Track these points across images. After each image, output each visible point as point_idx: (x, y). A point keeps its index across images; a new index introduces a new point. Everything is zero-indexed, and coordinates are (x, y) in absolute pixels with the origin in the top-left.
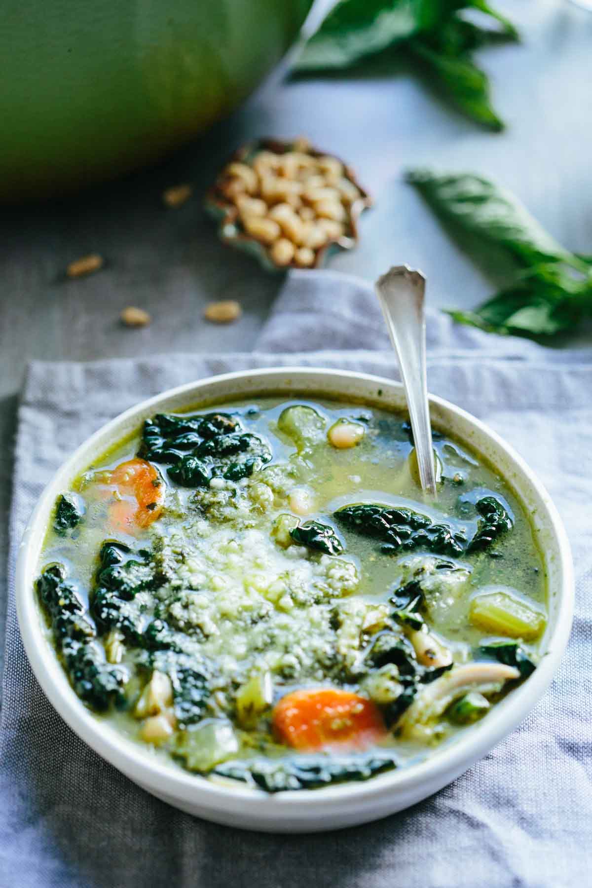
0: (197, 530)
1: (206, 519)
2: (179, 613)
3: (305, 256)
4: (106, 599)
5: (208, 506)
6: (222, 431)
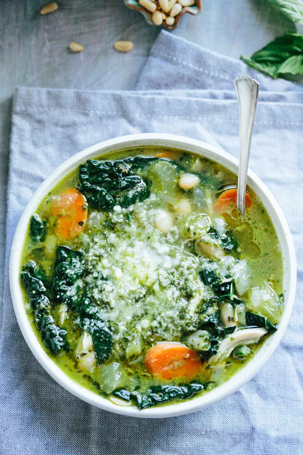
0: (110, 241)
1: (114, 233)
2: (97, 295)
3: (170, 21)
4: (59, 286)
5: (115, 224)
6: (121, 175)
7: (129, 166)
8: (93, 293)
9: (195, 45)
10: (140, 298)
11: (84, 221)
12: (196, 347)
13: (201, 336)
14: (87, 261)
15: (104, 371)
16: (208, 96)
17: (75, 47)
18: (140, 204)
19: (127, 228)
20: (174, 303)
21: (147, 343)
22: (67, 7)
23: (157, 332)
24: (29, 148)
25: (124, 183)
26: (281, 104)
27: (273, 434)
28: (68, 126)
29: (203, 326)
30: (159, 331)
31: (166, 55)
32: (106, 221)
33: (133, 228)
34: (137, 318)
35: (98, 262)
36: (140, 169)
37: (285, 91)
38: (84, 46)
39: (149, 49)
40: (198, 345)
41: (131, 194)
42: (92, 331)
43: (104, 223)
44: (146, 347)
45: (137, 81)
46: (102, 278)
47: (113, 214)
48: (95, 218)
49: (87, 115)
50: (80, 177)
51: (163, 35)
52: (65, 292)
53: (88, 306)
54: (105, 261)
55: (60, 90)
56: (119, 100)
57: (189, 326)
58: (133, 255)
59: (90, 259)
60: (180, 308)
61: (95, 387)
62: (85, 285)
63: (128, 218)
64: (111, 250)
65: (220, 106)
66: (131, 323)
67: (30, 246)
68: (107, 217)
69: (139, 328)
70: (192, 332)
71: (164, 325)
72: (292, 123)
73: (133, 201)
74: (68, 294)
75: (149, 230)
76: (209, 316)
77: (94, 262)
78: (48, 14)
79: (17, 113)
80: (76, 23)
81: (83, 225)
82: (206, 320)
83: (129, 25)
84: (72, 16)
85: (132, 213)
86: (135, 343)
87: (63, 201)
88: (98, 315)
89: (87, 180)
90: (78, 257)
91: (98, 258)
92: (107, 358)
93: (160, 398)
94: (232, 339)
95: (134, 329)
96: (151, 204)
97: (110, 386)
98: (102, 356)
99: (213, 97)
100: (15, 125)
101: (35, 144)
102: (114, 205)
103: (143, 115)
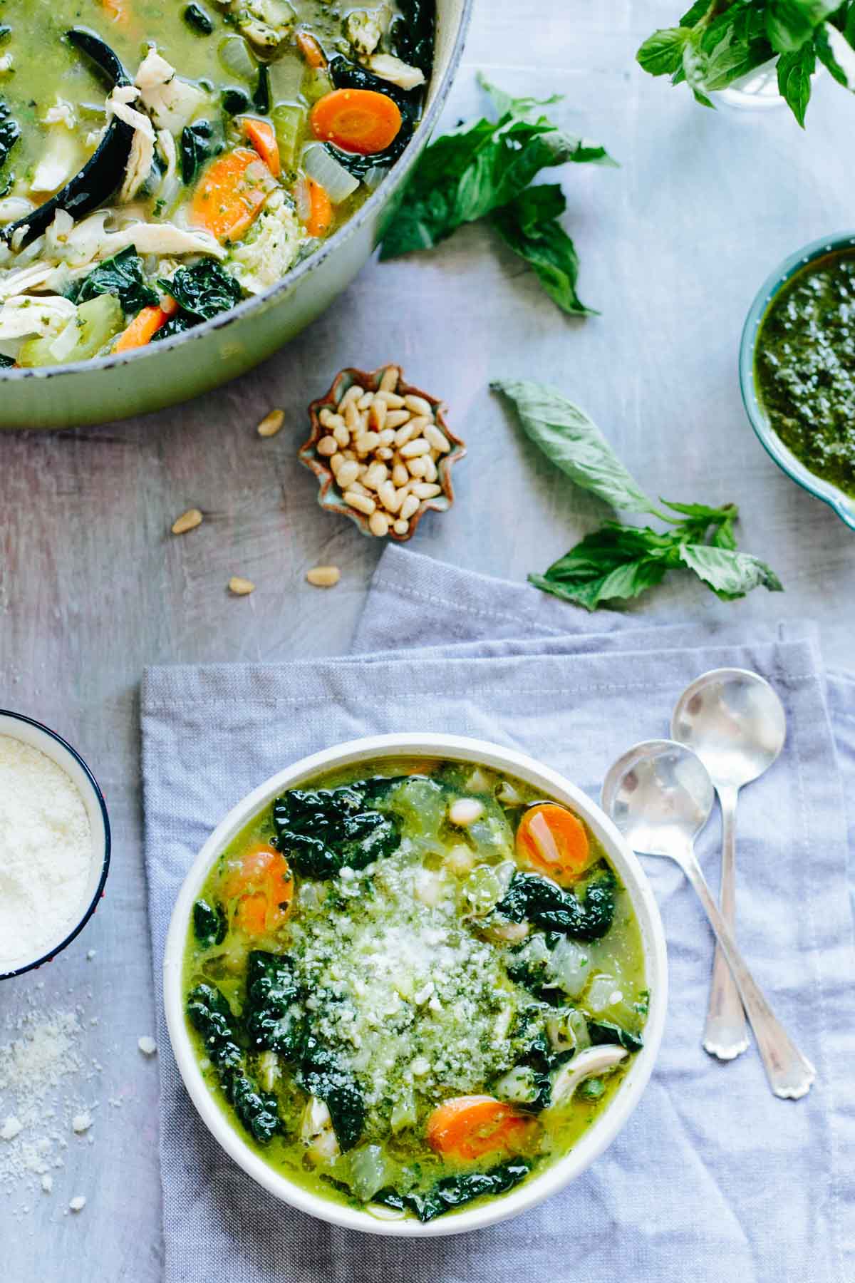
0: (341, 930)
1: (347, 916)
2: (328, 1032)
3: (401, 527)
4: (260, 1022)
5: (348, 901)
6: (347, 813)
7: (360, 796)
8: (320, 1026)
9: (449, 566)
10: (405, 1027)
11: (289, 901)
12: (513, 1097)
13: (519, 1079)
14: (303, 971)
15: (355, 1160)
16: (480, 653)
17: (239, 585)
18: (385, 861)
19: (368, 906)
20: (469, 1027)
21: (427, 1100)
22: (218, 516)
23: (444, 1081)
24: (176, 773)
25: (354, 828)
26: (609, 654)
27: (649, 1229)
28: (241, 729)
29: (522, 1059)
30: (448, 1079)
31: (400, 588)
32: (330, 898)
33: (378, 904)
34: (403, 1061)
35: (324, 971)
36: (379, 799)
37: (612, 630)
38: (254, 582)
39: (369, 577)
40: (518, 1094)
41: (367, 844)
42: (326, 1095)
43: (328, 901)
44: (425, 1108)
45: (354, 637)
46: (334, 999)
47: (340, 883)
48: (308, 893)
49: (272, 706)
50: (276, 822)
51: (392, 552)
52: (270, 1031)
53: (314, 1051)
54: (334, 969)
55: (221, 666)
56: (327, 676)
57: (498, 1063)
58: (384, 950)
59: (308, 967)
60: (480, 1033)
61: (340, 1193)
62: (304, 1014)
63: (368, 887)
64: (344, 948)
65: (502, 669)
66: (395, 1072)
67: (196, 955)
68: (332, 889)
69: (408, 1077)
70: (504, 1073)
71: (456, 1065)
72: (631, 686)
73: (372, 857)
74: (277, 1033)
75: (407, 904)
76: (530, 1040)
77: (317, 972)
78: (185, 532)
79: (150, 714)
80: (235, 543)
81: (288, 909)
82: (528, 1049)
83: (330, 538)
84: (229, 532)
85: (372, 878)
86: (406, 1108)
87: (248, 868)
88: (334, 1064)
89: (286, 826)
90: (286, 965)
91: (321, 965)
92: (357, 1137)
93: (455, 1198)
94: (571, 1072)
95: (399, 1081)
96: (405, 858)
97: (368, 1187)
98: (349, 1136)
99: (490, 653)
100: (147, 734)
101: (187, 767)
102: (340, 867)
103: (370, 696)
